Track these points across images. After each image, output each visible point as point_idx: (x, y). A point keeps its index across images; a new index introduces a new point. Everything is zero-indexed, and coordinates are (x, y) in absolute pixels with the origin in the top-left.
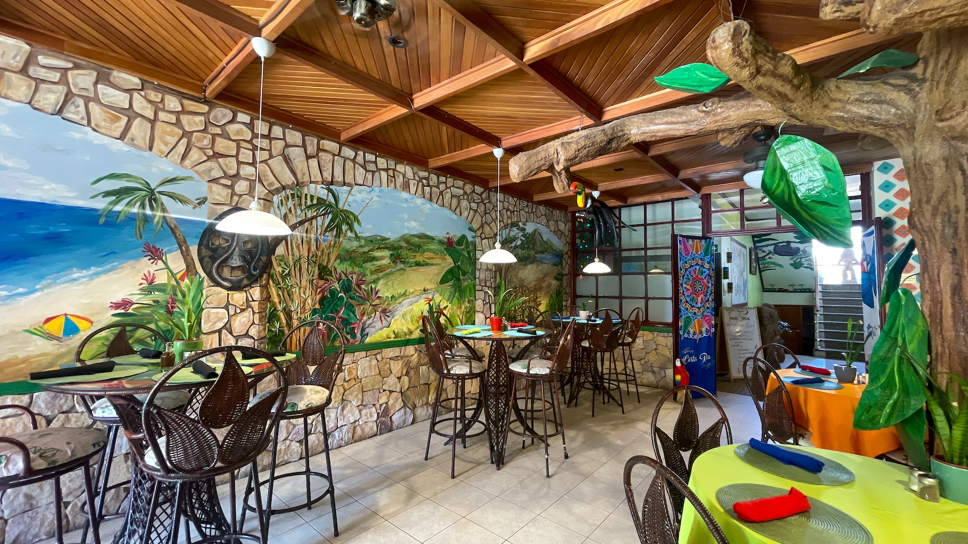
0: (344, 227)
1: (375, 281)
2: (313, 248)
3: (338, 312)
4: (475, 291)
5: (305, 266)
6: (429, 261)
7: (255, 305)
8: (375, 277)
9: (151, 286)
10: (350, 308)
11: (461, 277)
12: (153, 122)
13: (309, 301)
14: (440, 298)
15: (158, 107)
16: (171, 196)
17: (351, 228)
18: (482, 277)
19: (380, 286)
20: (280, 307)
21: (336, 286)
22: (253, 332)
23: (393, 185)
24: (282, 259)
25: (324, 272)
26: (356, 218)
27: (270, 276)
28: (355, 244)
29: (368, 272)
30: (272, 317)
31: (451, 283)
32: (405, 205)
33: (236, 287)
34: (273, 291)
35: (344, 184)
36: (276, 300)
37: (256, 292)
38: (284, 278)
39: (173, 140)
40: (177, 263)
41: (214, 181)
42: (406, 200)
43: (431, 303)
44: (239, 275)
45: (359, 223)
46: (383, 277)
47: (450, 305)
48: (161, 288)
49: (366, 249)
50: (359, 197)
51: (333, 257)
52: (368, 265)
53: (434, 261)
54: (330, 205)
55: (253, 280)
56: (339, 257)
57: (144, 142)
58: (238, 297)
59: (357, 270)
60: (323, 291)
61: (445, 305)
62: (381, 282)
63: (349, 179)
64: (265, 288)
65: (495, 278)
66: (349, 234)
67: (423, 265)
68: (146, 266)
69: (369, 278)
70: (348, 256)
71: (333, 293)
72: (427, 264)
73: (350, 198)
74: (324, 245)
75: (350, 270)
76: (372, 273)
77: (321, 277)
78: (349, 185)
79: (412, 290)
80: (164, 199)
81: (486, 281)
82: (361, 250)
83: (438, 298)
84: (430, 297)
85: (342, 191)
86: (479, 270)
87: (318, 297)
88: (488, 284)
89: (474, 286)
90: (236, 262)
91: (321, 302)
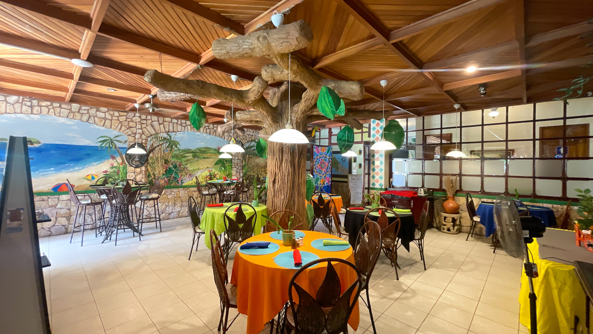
0: (174, 146)
1: (186, 165)
2: (162, 154)
3: (172, 175)
4: (232, 167)
5: (159, 160)
6: (209, 157)
7: (143, 172)
8: (186, 163)
9: (113, 167)
10: (177, 173)
11: (225, 162)
12: (111, 120)
13: (161, 171)
14: (215, 170)
15: (112, 116)
16: (117, 141)
17: (176, 146)
18: (236, 162)
19: (188, 166)
20: (151, 173)
21: (171, 166)
22: (143, 180)
23: (193, 130)
24: (152, 158)
25: (166, 162)
26: (178, 143)
27: (148, 163)
28: (178, 152)
29: (183, 161)
30: (149, 176)
31: (220, 164)
32: (199, 137)
33: (137, 167)
34: (149, 168)
35: (173, 132)
36: (150, 171)
37: (143, 168)
38: (153, 163)
39: (116, 125)
40: (120, 161)
41: (130, 135)
42: (199, 135)
43: (211, 172)
44: (138, 163)
45: (179, 145)
46: (189, 163)
47: (219, 173)
48: (115, 167)
49: (182, 154)
50: (179, 136)
51: (170, 157)
52: (183, 159)
53: (212, 157)
54: (168, 139)
55: (142, 165)
56: (172, 156)
57: (109, 126)
58: (138, 170)
59: (179, 161)
60: (166, 168)
61: (217, 173)
62: (189, 165)
63: (175, 130)
64: (146, 167)
65: (243, 162)
66: (176, 148)
67: (207, 158)
68: (111, 161)
69: (184, 163)
70: (176, 156)
71: (170, 169)
72: (209, 158)
73: (176, 136)
74: (166, 153)
75: (176, 161)
76: (185, 162)
77: (165, 163)
78: (175, 132)
79: (202, 168)
80: (115, 142)
81: (237, 164)
82: (181, 154)
83: (214, 170)
84: (210, 170)
85: (173, 135)
86: (234, 159)
87: (165, 170)
88: (239, 165)
89: (231, 166)
90: (137, 159)
91: (166, 171)
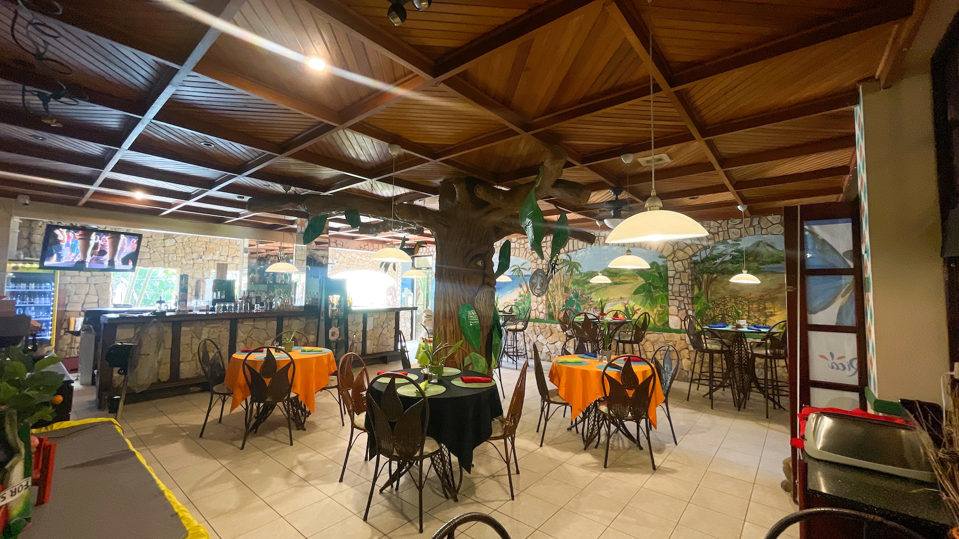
0: (574, 270)
1: (590, 293)
2: (562, 280)
3: (573, 307)
4: (668, 299)
5: (559, 287)
6: (623, 281)
7: (544, 302)
8: (589, 291)
9: (521, 296)
10: (578, 305)
11: (652, 290)
12: (519, 249)
13: (561, 301)
14: (634, 303)
15: (520, 244)
16: (523, 268)
17: (577, 270)
18: (676, 288)
19: (593, 295)
20: (552, 303)
21: (572, 295)
22: (544, 311)
23: (598, 244)
24: (552, 285)
25: (567, 289)
26: (579, 265)
27: (548, 292)
28: (579, 277)
29: (586, 289)
30: (549, 307)
31: (643, 294)
32: (606, 253)
33: (539, 296)
34: (549, 297)
35: (574, 251)
36: (550, 300)
37: (544, 297)
38: (552, 292)
39: (523, 252)
40: (525, 289)
41: (532, 261)
42: (607, 250)
43: (627, 306)
44: (539, 291)
45: (581, 267)
46: (594, 291)
47: (642, 308)
48: (522, 296)
49: (584, 279)
50: (580, 255)
51: (570, 283)
52: (586, 286)
53: (628, 281)
54: (568, 261)
55: (543, 293)
56: (572, 283)
57: (518, 255)
58: (540, 299)
59: (580, 288)
60: (566, 297)
61: (638, 308)
62: (593, 294)
63: (576, 248)
64: (547, 296)
65: (693, 289)
66: (577, 272)
67: (619, 284)
68: (519, 289)
69: (587, 292)
70: (576, 282)
71: (571, 298)
72: (623, 283)
73: (576, 256)
74: (566, 278)
75: (577, 288)
76: (588, 289)
77: (565, 292)
78: (576, 251)
79: (612, 298)
80: (522, 270)
81: (680, 292)
82: (582, 279)
83: (632, 303)
84: (626, 302)
85: (572, 254)
86: (672, 285)
87: (565, 300)
88: (683, 295)
89: (667, 296)
90: (538, 287)
91: (566, 302)
